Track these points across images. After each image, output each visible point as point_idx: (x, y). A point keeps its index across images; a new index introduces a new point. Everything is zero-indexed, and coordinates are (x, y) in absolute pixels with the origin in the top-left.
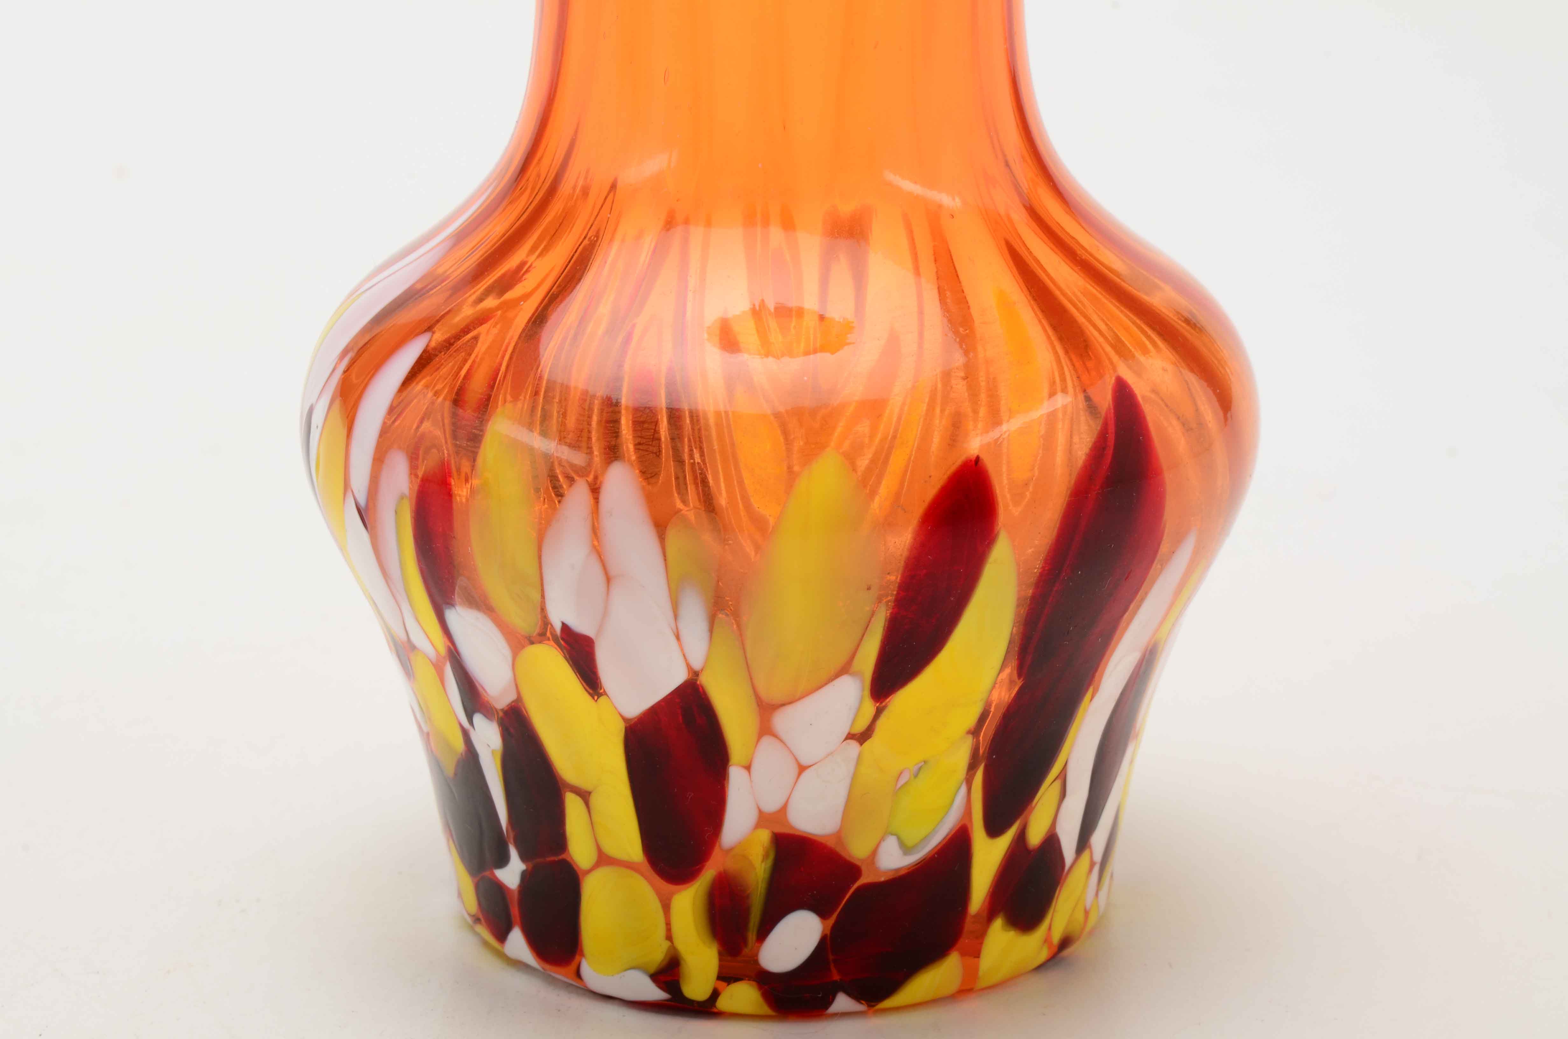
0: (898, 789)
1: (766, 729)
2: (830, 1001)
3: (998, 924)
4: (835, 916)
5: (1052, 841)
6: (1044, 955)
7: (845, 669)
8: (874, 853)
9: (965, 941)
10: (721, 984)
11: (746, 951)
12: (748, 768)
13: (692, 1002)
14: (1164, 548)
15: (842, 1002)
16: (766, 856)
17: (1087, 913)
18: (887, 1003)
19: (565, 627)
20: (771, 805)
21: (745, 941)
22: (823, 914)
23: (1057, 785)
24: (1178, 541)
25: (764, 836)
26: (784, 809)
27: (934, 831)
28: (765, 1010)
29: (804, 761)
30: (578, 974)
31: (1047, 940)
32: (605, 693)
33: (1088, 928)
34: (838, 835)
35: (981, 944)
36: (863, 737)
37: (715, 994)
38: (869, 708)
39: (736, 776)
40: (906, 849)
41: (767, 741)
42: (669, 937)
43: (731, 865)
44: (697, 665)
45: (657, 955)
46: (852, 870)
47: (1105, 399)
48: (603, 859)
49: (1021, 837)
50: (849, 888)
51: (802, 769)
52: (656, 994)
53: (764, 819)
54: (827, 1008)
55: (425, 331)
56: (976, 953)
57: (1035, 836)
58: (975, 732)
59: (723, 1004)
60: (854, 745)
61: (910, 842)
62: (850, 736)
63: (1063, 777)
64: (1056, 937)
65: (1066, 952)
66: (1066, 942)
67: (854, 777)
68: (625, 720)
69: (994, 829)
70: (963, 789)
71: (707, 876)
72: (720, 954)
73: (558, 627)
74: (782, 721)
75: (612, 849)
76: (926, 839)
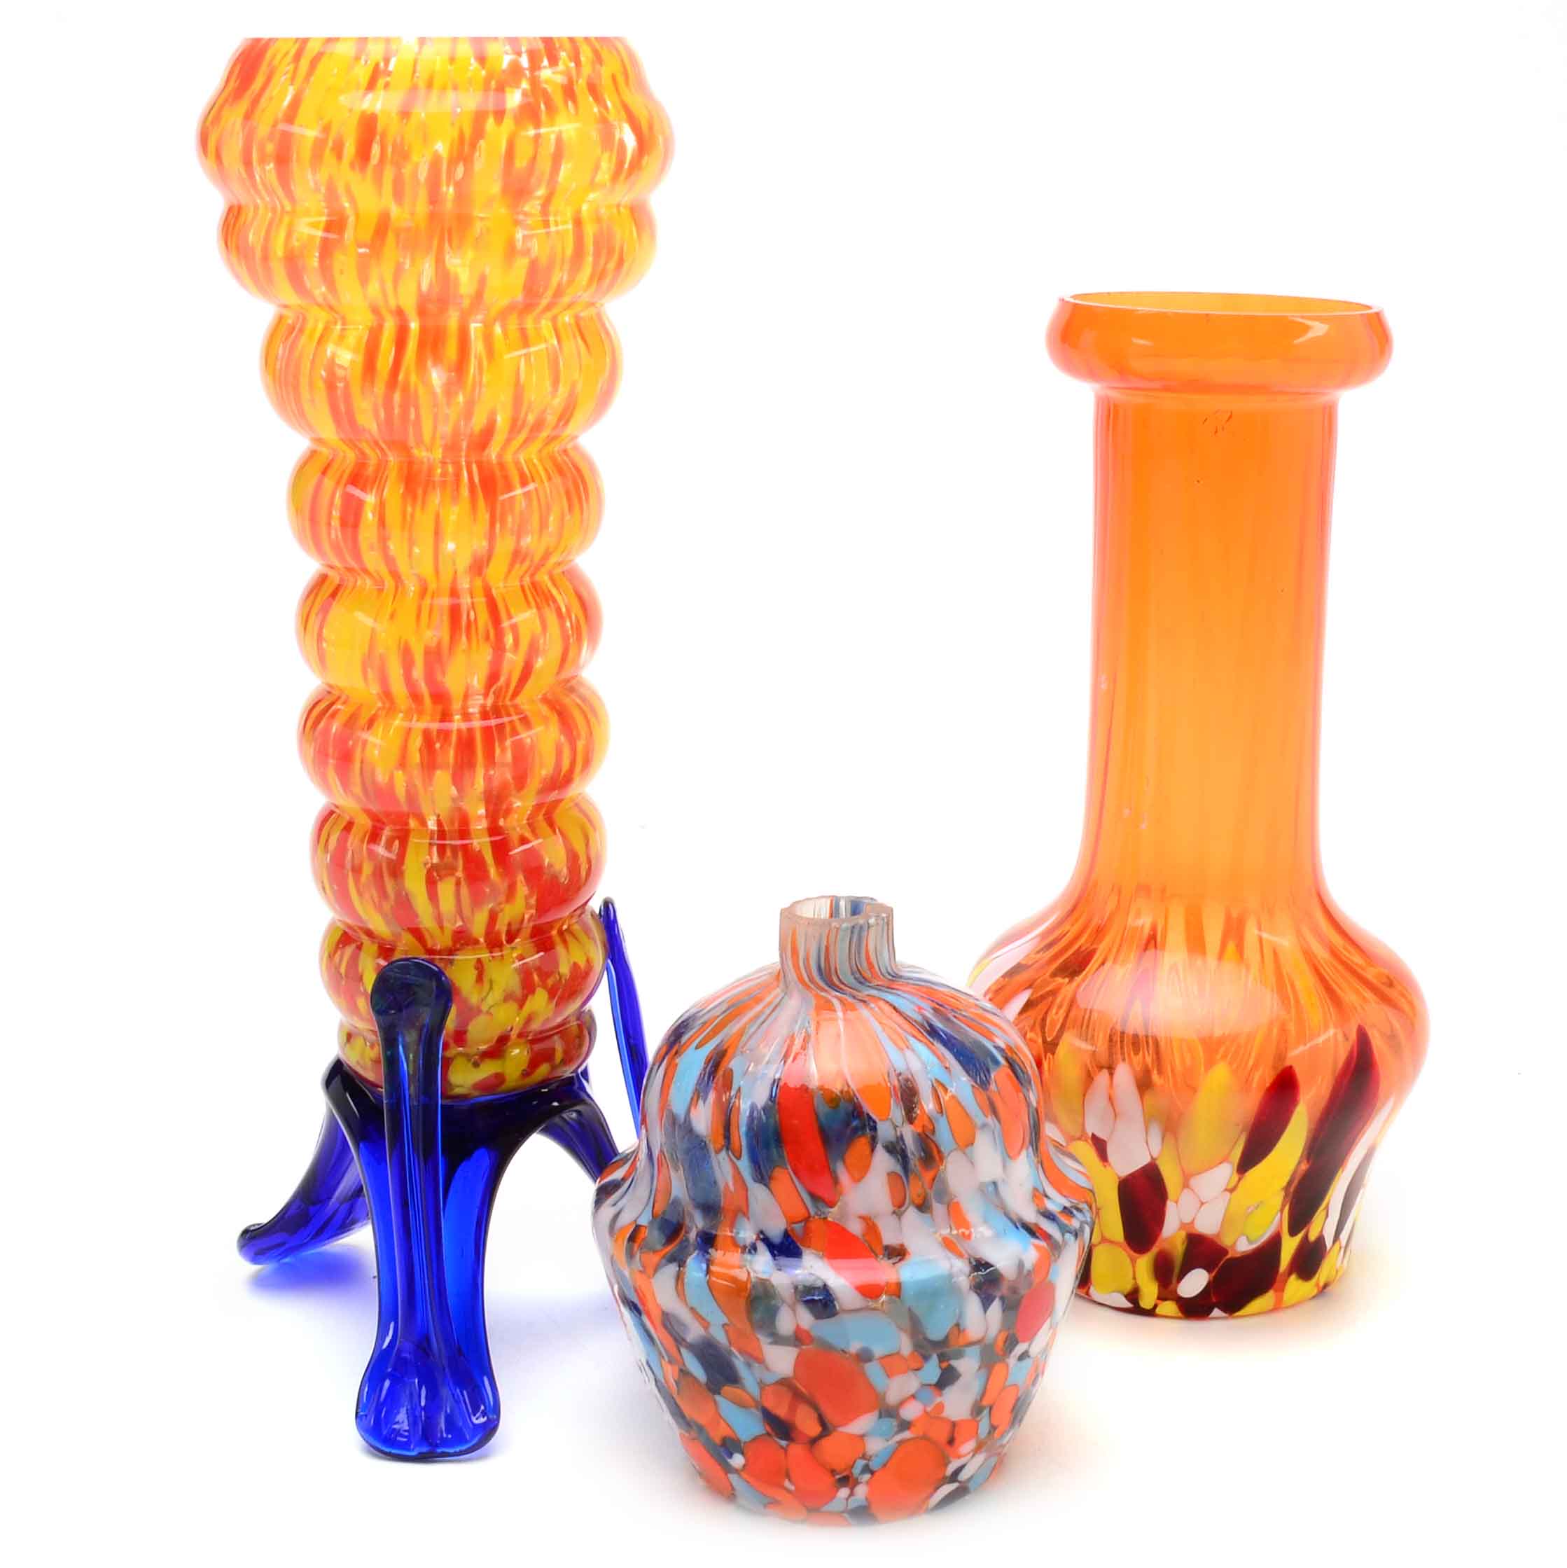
0: (1248, 1214)
1: (1186, 1185)
2: (1211, 1312)
3: (1293, 1277)
4: (1216, 1270)
5: (1321, 1239)
6: (1315, 1291)
7: (1225, 1159)
8: (1235, 1243)
9: (1277, 1285)
10: (1159, 1302)
11: (1172, 1287)
12: (1176, 1202)
13: (1144, 1309)
14: (1379, 1104)
15: (1217, 1312)
16: (1183, 1243)
17: (1337, 1272)
18: (1237, 1314)
19: (1093, 1135)
20: (1187, 1220)
21: (1171, 1283)
22: (1209, 1271)
23: (1324, 1213)
24: (1387, 1098)
25: (1183, 1234)
26: (1192, 1222)
27: (1264, 1234)
28: (1180, 1314)
29: (1204, 1201)
30: (1087, 1293)
31: (1317, 1285)
32: (1110, 1165)
33: (1338, 1278)
34: (1218, 1235)
35: (1285, 1285)
36: (1232, 1190)
37: (1156, 1306)
38: (1236, 1177)
39: (1170, 1206)
40: (1250, 1242)
41: (1186, 1190)
42: (1134, 1278)
43: (1166, 1246)
44: (1154, 1156)
45: (1128, 1287)
46: (1224, 1251)
47: (1353, 1036)
48: (1104, 1240)
49: (1306, 1237)
50: (1221, 1260)
51: (1202, 1204)
52: (1129, 1305)
53: (1183, 1226)
54: (1208, 1315)
55: (1026, 988)
56: (1282, 1290)
57: (1313, 1237)
58: (1286, 1188)
59: (1158, 1311)
60: (1228, 1194)
61: (1252, 1238)
62: (1226, 1190)
63: (1327, 1208)
64: (1322, 1284)
65: (1325, 1291)
66: (1325, 1286)
67: (1226, 1210)
68: (1119, 1178)
69: (1293, 1232)
70: (1279, 1215)
71: (1155, 1250)
72: (1159, 1286)
73: (1090, 1135)
74: (1193, 1182)
75: (1108, 1235)
76: (1262, 1236)
